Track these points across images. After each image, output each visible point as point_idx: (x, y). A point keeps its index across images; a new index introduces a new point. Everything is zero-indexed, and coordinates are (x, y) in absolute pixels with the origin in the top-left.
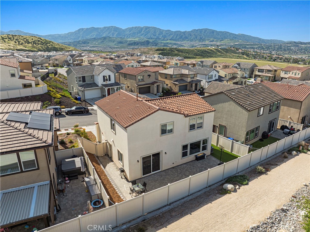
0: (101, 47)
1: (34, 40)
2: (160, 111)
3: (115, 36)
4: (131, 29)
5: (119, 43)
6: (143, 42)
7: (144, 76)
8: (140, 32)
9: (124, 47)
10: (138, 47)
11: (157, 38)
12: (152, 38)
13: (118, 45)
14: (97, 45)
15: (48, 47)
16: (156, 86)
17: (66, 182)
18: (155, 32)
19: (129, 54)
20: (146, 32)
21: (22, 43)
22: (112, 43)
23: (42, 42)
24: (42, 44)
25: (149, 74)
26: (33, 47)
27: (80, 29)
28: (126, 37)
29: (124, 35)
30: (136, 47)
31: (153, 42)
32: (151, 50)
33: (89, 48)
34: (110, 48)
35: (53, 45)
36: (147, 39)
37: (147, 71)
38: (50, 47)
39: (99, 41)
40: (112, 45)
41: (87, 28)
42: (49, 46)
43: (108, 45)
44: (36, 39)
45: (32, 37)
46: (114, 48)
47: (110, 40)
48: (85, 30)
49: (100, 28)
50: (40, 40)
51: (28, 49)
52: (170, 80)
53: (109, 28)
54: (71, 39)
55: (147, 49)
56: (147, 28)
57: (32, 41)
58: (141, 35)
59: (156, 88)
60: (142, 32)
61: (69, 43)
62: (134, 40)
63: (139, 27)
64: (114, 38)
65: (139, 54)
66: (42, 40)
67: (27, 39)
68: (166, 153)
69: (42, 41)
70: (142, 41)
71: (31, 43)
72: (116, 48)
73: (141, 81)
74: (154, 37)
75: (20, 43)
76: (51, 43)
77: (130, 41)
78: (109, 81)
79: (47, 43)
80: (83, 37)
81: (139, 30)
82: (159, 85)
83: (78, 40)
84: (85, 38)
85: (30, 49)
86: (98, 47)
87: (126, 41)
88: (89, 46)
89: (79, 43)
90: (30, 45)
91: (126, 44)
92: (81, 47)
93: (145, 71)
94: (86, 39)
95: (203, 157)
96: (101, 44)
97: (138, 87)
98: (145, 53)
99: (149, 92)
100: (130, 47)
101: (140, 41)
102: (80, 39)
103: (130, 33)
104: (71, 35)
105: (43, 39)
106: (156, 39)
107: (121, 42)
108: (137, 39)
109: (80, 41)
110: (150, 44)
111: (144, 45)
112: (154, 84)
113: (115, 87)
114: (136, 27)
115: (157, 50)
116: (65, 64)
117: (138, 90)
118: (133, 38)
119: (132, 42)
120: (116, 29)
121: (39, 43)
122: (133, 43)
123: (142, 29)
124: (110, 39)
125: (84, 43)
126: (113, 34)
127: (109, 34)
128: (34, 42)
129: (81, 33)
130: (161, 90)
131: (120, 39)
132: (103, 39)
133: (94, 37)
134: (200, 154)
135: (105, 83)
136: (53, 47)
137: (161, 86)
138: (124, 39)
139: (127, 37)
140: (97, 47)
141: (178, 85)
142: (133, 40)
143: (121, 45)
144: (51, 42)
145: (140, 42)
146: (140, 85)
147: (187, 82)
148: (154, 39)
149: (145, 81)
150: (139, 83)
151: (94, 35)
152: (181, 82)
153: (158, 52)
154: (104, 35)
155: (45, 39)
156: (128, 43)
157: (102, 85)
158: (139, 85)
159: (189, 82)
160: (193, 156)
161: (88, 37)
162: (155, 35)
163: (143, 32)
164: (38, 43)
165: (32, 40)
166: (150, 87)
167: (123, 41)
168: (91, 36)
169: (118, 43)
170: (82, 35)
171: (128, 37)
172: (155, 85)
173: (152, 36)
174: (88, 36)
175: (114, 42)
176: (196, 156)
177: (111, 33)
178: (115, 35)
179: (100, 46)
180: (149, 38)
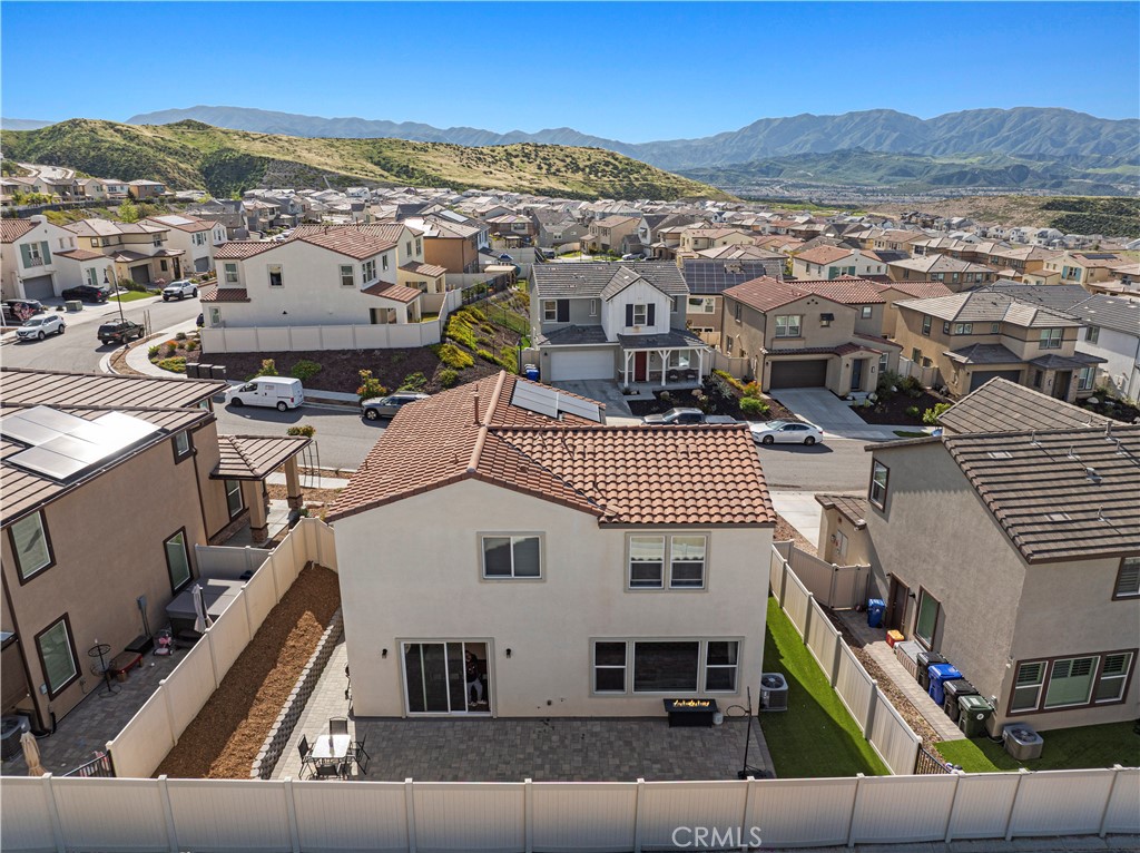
0: (824, 186)
1: (593, 161)
2: (471, 480)
3: (885, 147)
4: (953, 120)
5: (896, 174)
6: (1000, 172)
7: (804, 318)
8: (993, 130)
9: (913, 191)
10: (974, 191)
11: (1068, 156)
12: (1042, 157)
13: (891, 182)
14: (811, 179)
15: (631, 184)
16: (850, 363)
17: (158, 651)
18: (1062, 131)
19: (914, 219)
20: (1020, 131)
21: (558, 170)
22: (870, 175)
23: (616, 167)
24: (617, 172)
25: (828, 312)
26: (587, 183)
27: (760, 122)
28: (928, 152)
29: (924, 145)
30: (964, 193)
31: (1046, 170)
32: (1022, 204)
33: (781, 191)
34: (859, 191)
35: (650, 177)
36: (1019, 161)
37: (817, 299)
38: (637, 184)
39: (822, 167)
40: (867, 182)
41: (785, 119)
42: (637, 179)
43: (850, 181)
44: (601, 157)
45: (589, 152)
46: (874, 191)
47: (864, 163)
48: (776, 124)
49: (834, 117)
50: (612, 161)
51: (570, 190)
52: (939, 341)
53: (865, 116)
54: (724, 155)
55: (1004, 201)
56: (1027, 114)
57: (588, 163)
58: (996, 145)
59: (850, 370)
60: (1004, 132)
61: (714, 171)
62: (963, 162)
63: (993, 110)
64: (882, 153)
65: (956, 220)
66: (616, 159)
67: (573, 159)
68: (509, 651)
69: (617, 163)
70: (995, 169)
71: (583, 170)
72: (882, 192)
73: (787, 334)
74: (1052, 151)
75: (553, 170)
76: (644, 172)
77: (944, 165)
78: (649, 325)
79: (632, 171)
80: (764, 150)
81: (992, 123)
82: (867, 360)
83: (744, 162)
84: (771, 155)
85: (575, 189)
86: (813, 186)
87: (929, 167)
88: (779, 182)
89: (748, 173)
90: (580, 176)
91: (927, 178)
92: (753, 188)
93: (809, 299)
94: (773, 158)
95: (701, 718)
96: (826, 176)
97: (768, 358)
98: (988, 216)
99: (821, 383)
100: (941, 192)
101: (987, 167)
102: (753, 157)
103: (948, 136)
104: (724, 142)
105: (620, 155)
106: (1062, 158)
107: (905, 172)
108: (975, 160)
109: (751, 163)
110: (1030, 178)
111: (1002, 183)
112: (839, 355)
113: (665, 349)
114: (980, 110)
115: (1049, 206)
116: (629, 246)
117: (768, 370)
118: (957, 157)
119: (952, 171)
120: (894, 120)
121: (607, 169)
122: (952, 175)
123: (1004, 118)
124: (864, 159)
125: (765, 171)
126: (879, 140)
127: (862, 138)
128: (593, 169)
129: (760, 137)
130: (872, 381)
131: (903, 159)
132: (836, 156)
133: (807, 149)
134: (688, 699)
135: (629, 332)
136: (648, 185)
137: (874, 363)
138: (923, 159)
139: (936, 149)
140: (811, 186)
141: (970, 370)
142: (957, 162)
143: (903, 183)
144: (644, 167)
145: (983, 172)
146: (781, 353)
147: (1018, 360)
148: (1052, 157)
149: (804, 338)
150: (775, 343)
151: (806, 143)
152: (989, 357)
153: (1050, 214)
154: (845, 145)
155: (628, 159)
156: (933, 173)
157: (617, 339)
158: (772, 352)
159: (1030, 363)
160: (653, 700)
161: (785, 150)
162: (1063, 144)
163: (1005, 129)
164: (604, 170)
165: (589, 160)
166: (826, 361)
167: (916, 166)
168: (797, 146)
169: (891, 175)
170: (761, 146)
171: (942, 148)
172: (847, 358)
173: (1047, 148)
174: (785, 148)
175: (877, 168)
176: (668, 702)
177: (872, 135)
178: (888, 142)
179: (822, 184)
180: (1030, 157)
